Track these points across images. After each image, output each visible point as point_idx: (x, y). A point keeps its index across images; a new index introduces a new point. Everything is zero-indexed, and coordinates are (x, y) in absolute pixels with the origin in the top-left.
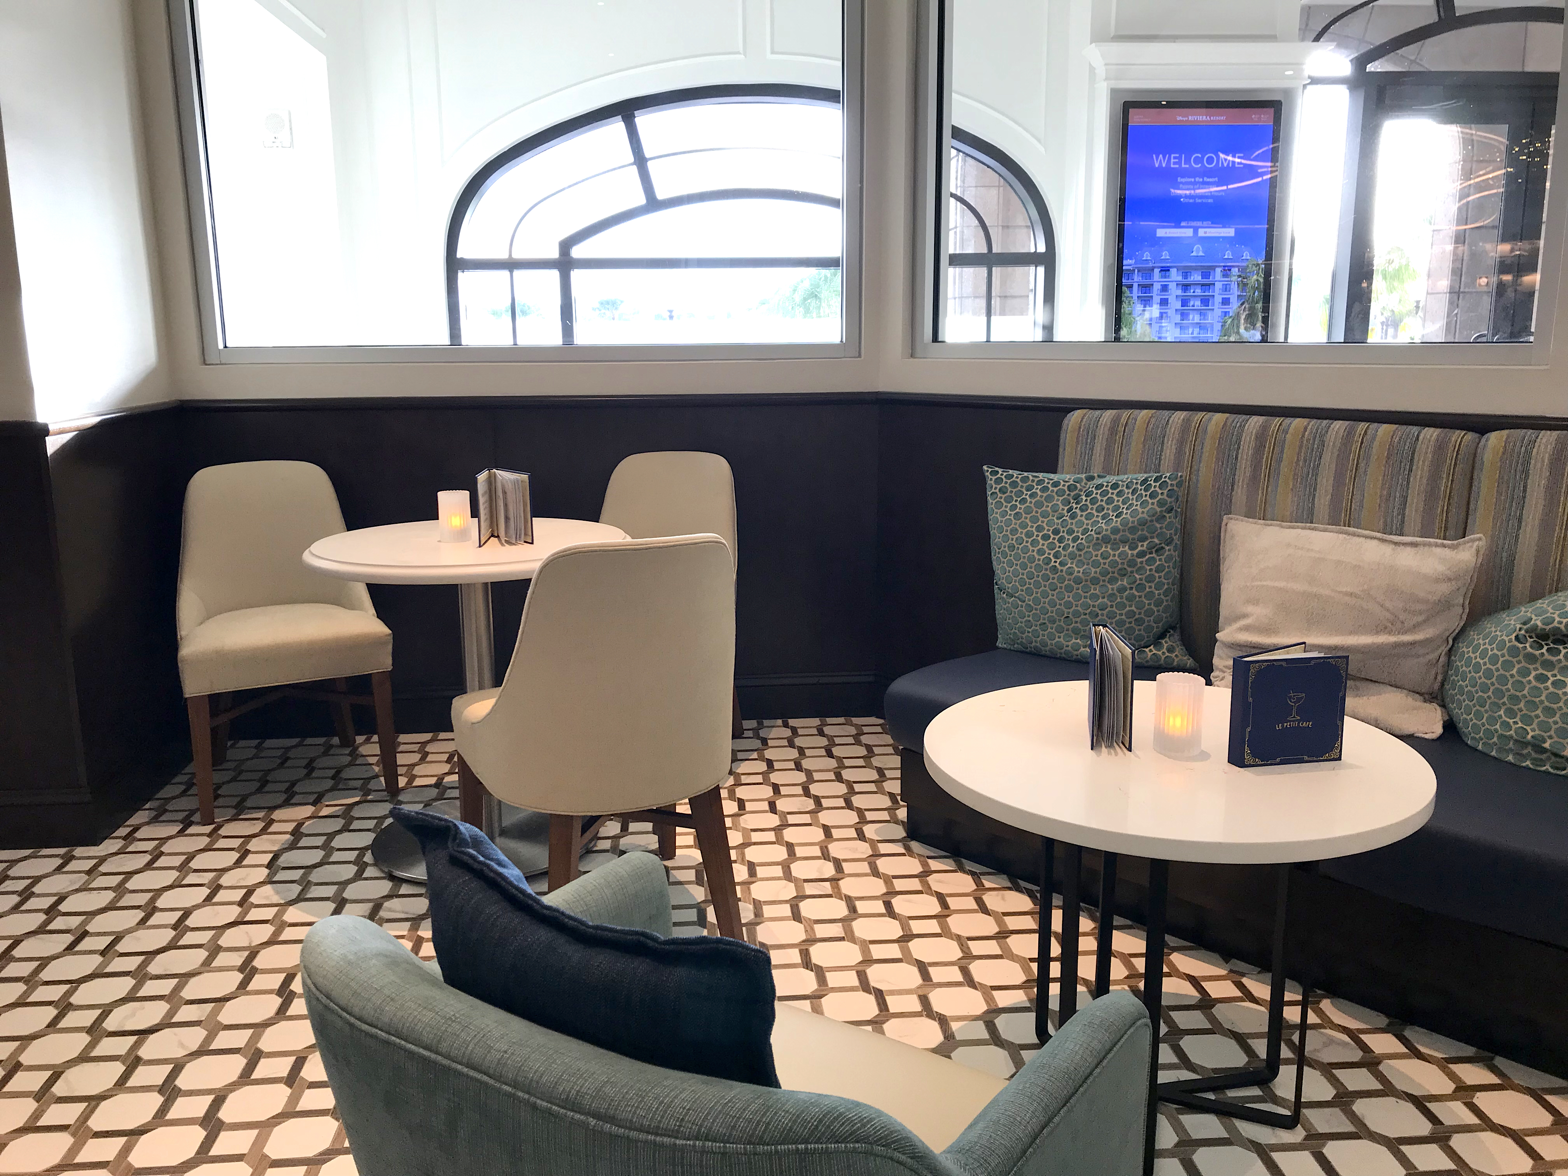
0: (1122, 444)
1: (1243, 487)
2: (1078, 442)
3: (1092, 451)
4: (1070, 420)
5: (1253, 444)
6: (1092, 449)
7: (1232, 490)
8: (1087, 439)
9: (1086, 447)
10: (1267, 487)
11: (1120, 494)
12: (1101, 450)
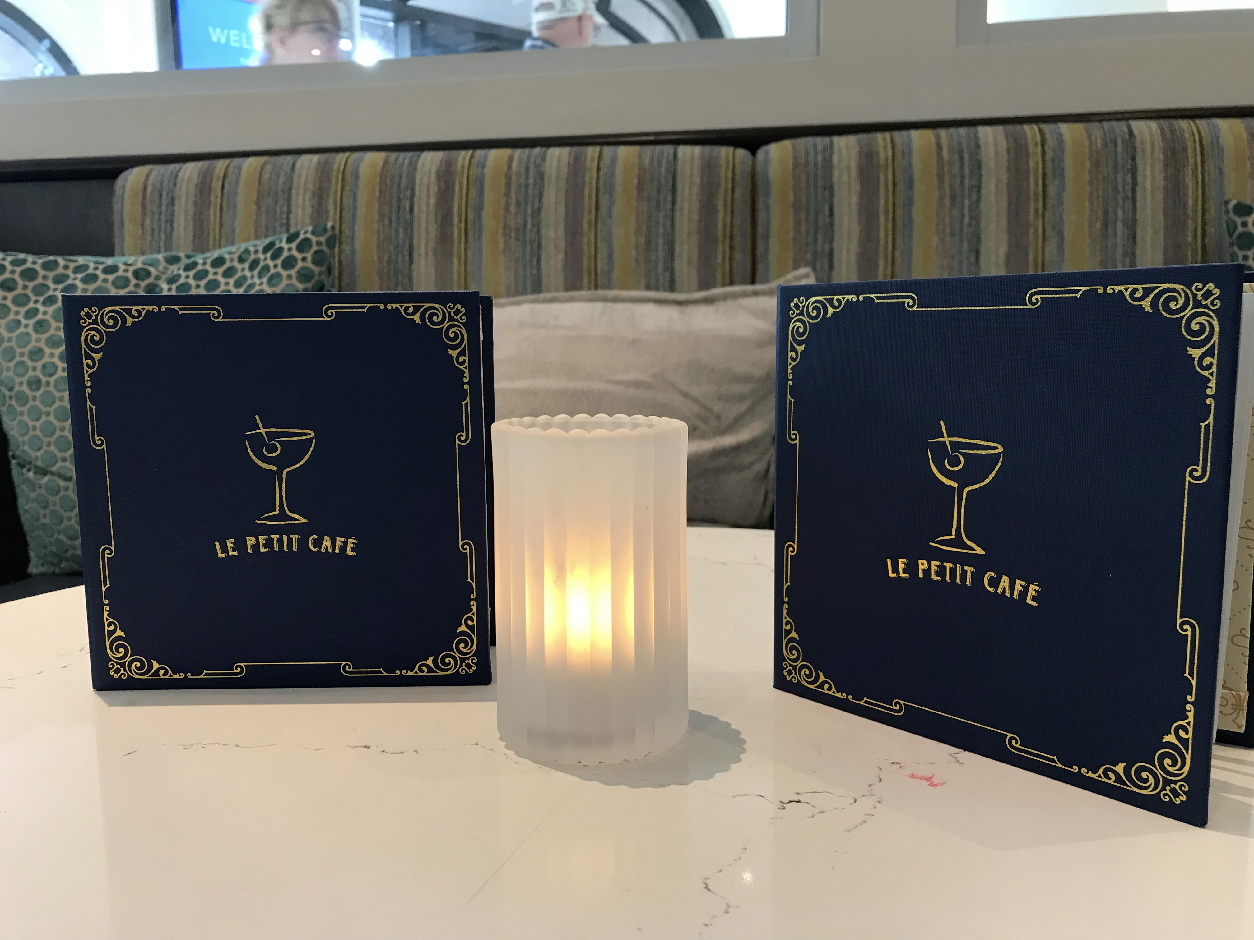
0: (221, 207)
1: (426, 254)
2: (144, 213)
3: (172, 225)
4: (127, 180)
5: (434, 189)
6: (171, 221)
7: (411, 261)
8: (160, 205)
9: (159, 220)
10: (466, 249)
11: (229, 273)
12: (186, 220)
